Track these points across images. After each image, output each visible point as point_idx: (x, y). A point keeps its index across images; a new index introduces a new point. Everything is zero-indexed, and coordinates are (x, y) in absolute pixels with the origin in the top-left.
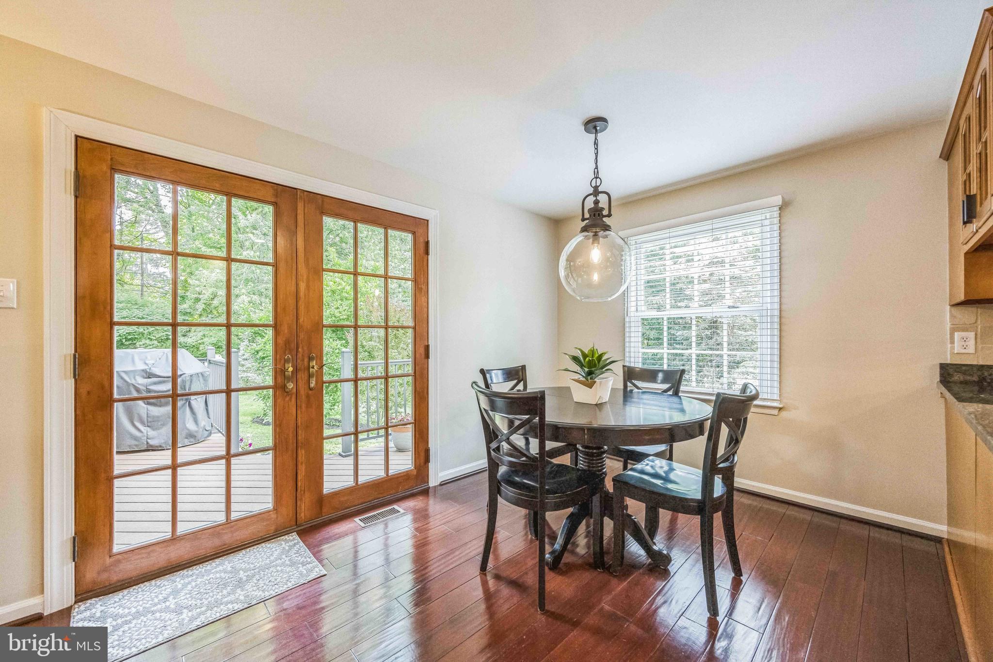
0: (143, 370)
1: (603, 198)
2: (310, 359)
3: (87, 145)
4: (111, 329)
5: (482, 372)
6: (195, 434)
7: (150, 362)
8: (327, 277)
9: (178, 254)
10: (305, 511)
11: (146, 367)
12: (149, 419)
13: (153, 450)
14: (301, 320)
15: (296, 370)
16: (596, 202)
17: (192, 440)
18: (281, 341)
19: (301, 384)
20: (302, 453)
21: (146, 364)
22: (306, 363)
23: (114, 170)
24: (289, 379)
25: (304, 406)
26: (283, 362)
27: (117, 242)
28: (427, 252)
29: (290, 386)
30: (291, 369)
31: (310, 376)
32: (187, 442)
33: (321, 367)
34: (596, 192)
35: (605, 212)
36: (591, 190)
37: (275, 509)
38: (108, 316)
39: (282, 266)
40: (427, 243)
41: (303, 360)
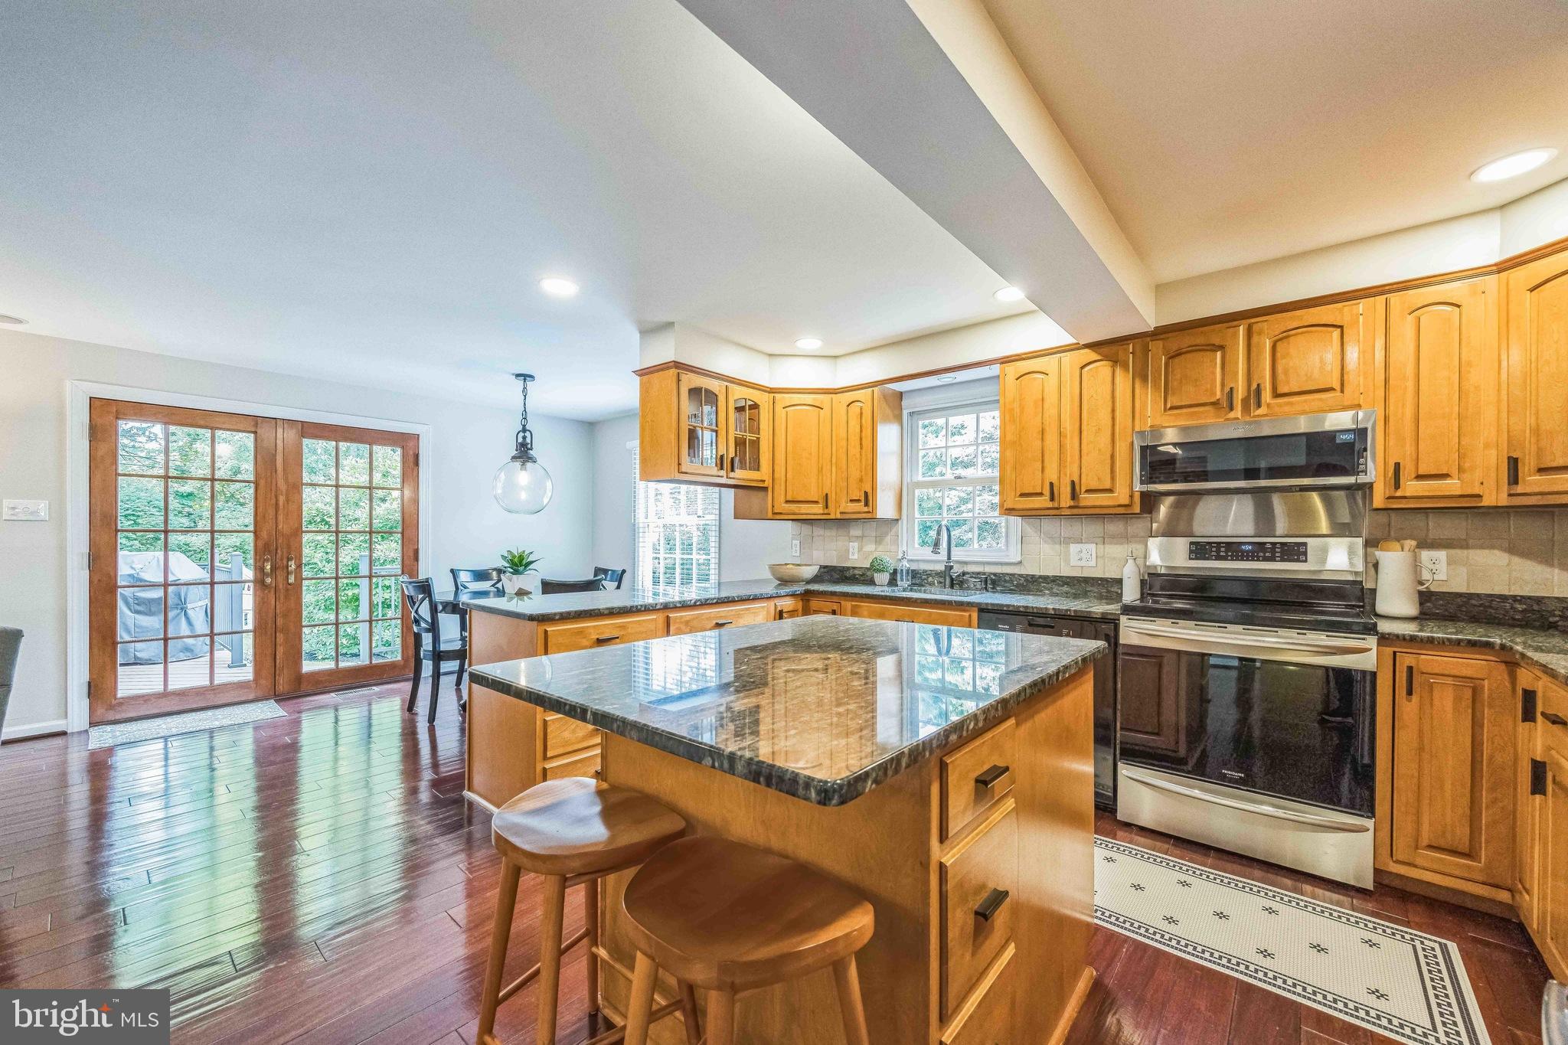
0: (129, 575)
1: (528, 434)
2: (289, 559)
3: (98, 403)
4: (116, 535)
5: (452, 571)
6: (192, 647)
7: (138, 566)
8: (307, 492)
9: (169, 477)
10: (283, 686)
11: (133, 572)
12: (137, 630)
13: (141, 664)
14: (280, 527)
15: (274, 569)
16: (524, 438)
17: (188, 654)
18: (260, 543)
19: (280, 579)
20: (280, 637)
21: (132, 568)
22: (285, 563)
23: (117, 418)
24: (268, 575)
25: (282, 597)
26: (262, 560)
27: (120, 471)
28: (417, 463)
29: (268, 580)
30: (269, 567)
31: (288, 573)
32: (182, 656)
33: (299, 566)
34: (524, 430)
35: (529, 446)
36: (521, 428)
37: (256, 679)
38: (113, 525)
39: (262, 483)
40: (417, 456)
41: (282, 560)
